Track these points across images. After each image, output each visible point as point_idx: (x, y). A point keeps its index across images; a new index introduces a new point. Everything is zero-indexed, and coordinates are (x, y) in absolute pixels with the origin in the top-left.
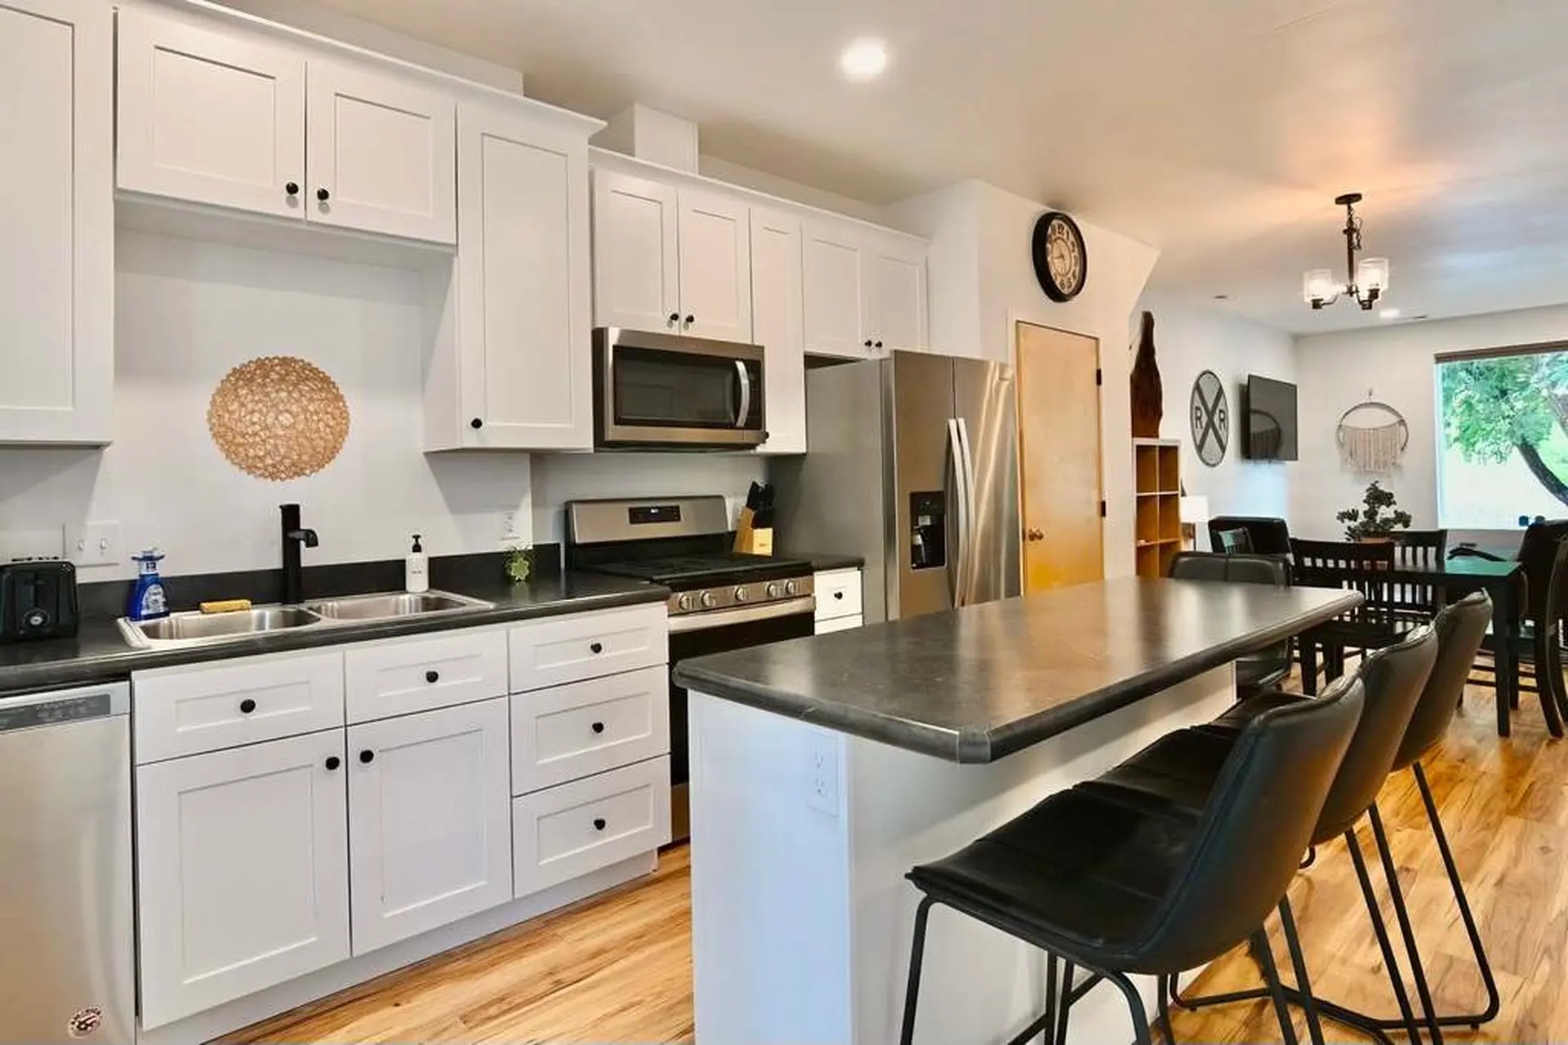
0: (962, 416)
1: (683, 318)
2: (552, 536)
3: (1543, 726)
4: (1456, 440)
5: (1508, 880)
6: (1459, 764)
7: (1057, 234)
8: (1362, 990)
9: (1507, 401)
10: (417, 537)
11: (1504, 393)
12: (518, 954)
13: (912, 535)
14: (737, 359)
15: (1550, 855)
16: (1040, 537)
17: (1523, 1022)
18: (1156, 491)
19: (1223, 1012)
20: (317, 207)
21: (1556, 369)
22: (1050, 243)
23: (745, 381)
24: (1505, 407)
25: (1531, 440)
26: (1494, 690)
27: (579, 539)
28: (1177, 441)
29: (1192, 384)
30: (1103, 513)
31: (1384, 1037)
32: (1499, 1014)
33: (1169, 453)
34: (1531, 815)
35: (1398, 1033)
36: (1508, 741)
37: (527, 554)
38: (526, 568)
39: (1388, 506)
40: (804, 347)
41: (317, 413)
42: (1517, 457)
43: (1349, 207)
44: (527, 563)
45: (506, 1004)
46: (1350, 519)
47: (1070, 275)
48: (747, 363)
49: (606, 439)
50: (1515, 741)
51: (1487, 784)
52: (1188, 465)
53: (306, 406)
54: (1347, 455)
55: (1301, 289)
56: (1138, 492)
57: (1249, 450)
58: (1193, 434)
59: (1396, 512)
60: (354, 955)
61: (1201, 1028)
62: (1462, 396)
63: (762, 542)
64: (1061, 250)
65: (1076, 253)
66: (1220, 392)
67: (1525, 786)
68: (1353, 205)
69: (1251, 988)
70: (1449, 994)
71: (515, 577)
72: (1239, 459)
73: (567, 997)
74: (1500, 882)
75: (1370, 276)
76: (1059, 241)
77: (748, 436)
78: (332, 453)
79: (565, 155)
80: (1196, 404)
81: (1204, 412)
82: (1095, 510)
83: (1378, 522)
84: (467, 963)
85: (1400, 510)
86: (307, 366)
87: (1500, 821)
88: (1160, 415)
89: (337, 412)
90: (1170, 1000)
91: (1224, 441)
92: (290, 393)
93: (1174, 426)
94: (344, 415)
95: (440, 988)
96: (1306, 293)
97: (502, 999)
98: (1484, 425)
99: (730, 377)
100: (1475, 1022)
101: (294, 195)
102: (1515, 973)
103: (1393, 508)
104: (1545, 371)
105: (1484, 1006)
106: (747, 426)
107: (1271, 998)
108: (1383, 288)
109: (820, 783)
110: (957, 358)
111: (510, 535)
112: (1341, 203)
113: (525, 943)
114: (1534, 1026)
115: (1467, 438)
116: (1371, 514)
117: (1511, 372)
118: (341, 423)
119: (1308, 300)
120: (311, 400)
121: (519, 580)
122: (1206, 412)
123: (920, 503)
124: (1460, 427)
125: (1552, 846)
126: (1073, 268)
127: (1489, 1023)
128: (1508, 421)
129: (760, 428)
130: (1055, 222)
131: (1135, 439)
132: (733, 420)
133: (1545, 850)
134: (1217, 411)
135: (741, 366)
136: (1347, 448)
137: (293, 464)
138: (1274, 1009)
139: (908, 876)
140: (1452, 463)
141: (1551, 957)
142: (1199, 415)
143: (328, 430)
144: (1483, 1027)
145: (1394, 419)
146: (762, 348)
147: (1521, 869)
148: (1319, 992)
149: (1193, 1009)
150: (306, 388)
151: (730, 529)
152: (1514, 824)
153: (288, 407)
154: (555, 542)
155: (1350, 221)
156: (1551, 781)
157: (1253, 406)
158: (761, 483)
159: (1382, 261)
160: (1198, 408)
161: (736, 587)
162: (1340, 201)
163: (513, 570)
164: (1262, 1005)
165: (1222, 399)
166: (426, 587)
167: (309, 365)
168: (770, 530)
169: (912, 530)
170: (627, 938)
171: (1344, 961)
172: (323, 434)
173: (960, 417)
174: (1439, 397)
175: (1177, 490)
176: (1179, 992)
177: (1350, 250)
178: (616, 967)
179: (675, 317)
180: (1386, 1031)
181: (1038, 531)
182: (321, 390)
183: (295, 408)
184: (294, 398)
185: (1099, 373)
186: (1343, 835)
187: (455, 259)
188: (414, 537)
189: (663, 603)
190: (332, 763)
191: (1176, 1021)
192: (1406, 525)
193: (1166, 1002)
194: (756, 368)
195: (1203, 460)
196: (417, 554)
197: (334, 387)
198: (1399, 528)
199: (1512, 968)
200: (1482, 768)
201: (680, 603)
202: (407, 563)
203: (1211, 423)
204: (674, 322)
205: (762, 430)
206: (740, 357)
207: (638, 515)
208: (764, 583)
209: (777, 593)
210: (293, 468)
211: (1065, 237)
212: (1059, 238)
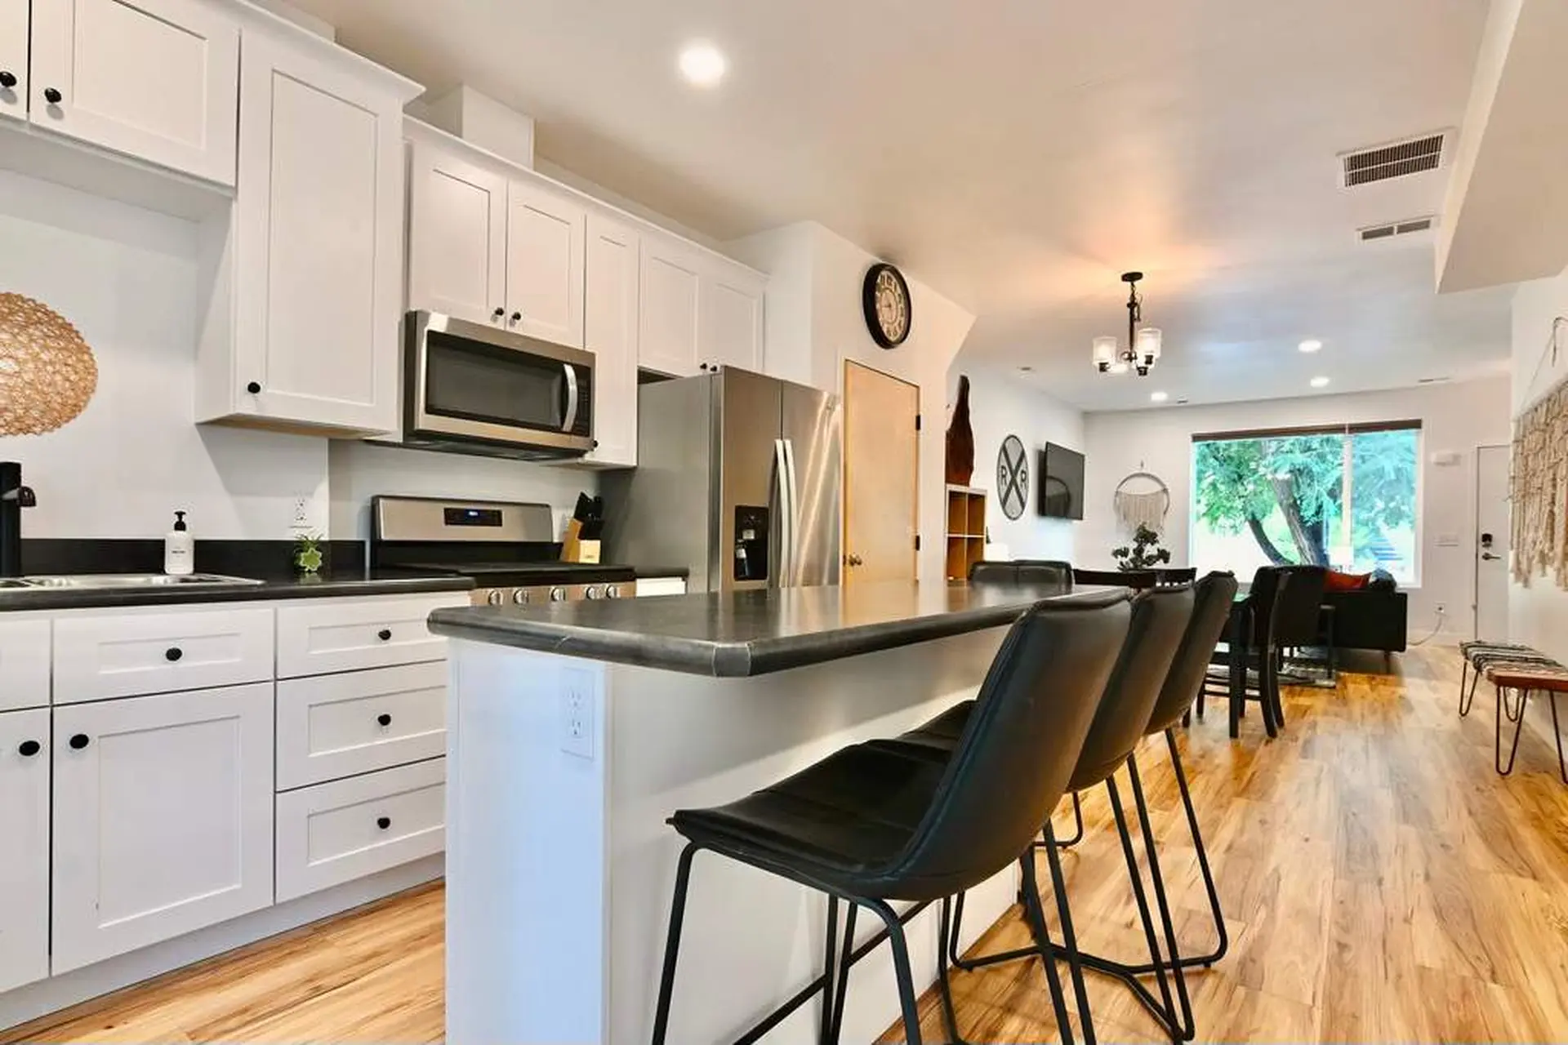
0: (788, 437)
1: (509, 314)
2: (355, 531)
3: (1263, 730)
4: (1204, 515)
5: (1235, 846)
6: (1199, 760)
7: (886, 283)
8: (1116, 941)
9: (1242, 484)
10: (180, 514)
11: (1240, 477)
12: (274, 964)
13: (736, 549)
14: (568, 363)
15: (1267, 826)
16: (859, 563)
17: (1245, 958)
18: (964, 533)
19: (997, 970)
20: (44, 108)
21: (1279, 457)
22: (879, 291)
23: (573, 387)
24: (1240, 488)
25: (1258, 516)
26: (1227, 700)
27: (384, 536)
28: (986, 491)
29: (1000, 445)
30: (917, 547)
31: (1133, 981)
32: (1227, 953)
33: (977, 500)
34: (1253, 796)
35: (1145, 977)
36: (1237, 740)
37: (320, 545)
38: (318, 559)
39: (1152, 544)
40: (638, 362)
41: (51, 363)
42: (1247, 530)
43: (1133, 285)
44: (320, 554)
45: (249, 1015)
46: (1122, 556)
47: (896, 324)
48: (576, 367)
49: (416, 428)
50: (1242, 742)
51: (1220, 775)
52: (993, 512)
53: (38, 354)
54: (1122, 517)
55: (1091, 354)
56: (949, 533)
57: (1043, 509)
58: (999, 489)
59: (1158, 550)
60: (54, 974)
61: (976, 987)
62: (1210, 480)
63: (589, 552)
64: (888, 301)
65: (902, 305)
66: (1023, 455)
67: (1249, 773)
68: (1136, 283)
69: (1023, 947)
70: (1188, 941)
71: (305, 567)
72: (1037, 514)
73: (328, 1001)
74: (1229, 848)
75: (1148, 344)
76: (888, 291)
77: (576, 442)
78: (74, 411)
79: (376, 115)
80: (1002, 464)
81: (1009, 473)
82: (911, 545)
83: (1144, 558)
84: (213, 976)
85: (1161, 548)
86: (38, 308)
87: (1229, 803)
88: (971, 469)
89: (80, 366)
90: (950, 964)
91: (1024, 497)
92: (14, 336)
93: (984, 479)
94: (91, 370)
95: (170, 1005)
96: (1094, 357)
97: (246, 1010)
98: (1225, 502)
99: (558, 379)
100: (1207, 961)
101: (11, 88)
102: (1239, 919)
103: (1157, 546)
104: (1270, 459)
105: (1214, 949)
106: (573, 432)
107: (1039, 955)
108: (1156, 356)
109: (576, 724)
110: (787, 382)
111: (302, 523)
112: (1126, 280)
113: (287, 951)
114: (1253, 961)
115: (1212, 513)
116: (1139, 551)
117: (1245, 461)
118: (86, 379)
119: (1096, 364)
120: (45, 348)
121: (310, 571)
122: (1010, 471)
123: (746, 517)
124: (1207, 505)
125: (1268, 818)
126: (899, 318)
127: (1218, 962)
128: (1242, 499)
129: (588, 435)
130: (884, 273)
131: (948, 485)
132: (558, 423)
133: (1263, 822)
134: (1019, 472)
135: (570, 372)
136: (1122, 511)
137: (17, 419)
138: (1043, 966)
139: (669, 821)
140: (1199, 530)
141: (1267, 905)
142: (1004, 473)
143: (67, 385)
144: (1214, 965)
145: (1158, 488)
146: (592, 355)
147: (1245, 838)
148: (1082, 947)
149: (970, 970)
150: (37, 333)
151: (556, 540)
152: (1240, 803)
153: (12, 351)
154: (360, 539)
155: (1133, 295)
156: (1268, 770)
157: (1050, 473)
158: (591, 496)
159: (1156, 332)
160: (1003, 467)
161: (553, 587)
162: (1126, 278)
163: (303, 559)
164: (1033, 961)
165: (1024, 461)
166: (191, 569)
167: (43, 306)
168: (598, 543)
169: (736, 543)
170: (405, 941)
171: (1103, 920)
172: (60, 389)
173: (786, 438)
174: (1193, 475)
175: (982, 534)
176: (958, 955)
177: (1132, 319)
178: (387, 969)
179: (500, 312)
180: (1136, 976)
181: (858, 557)
182: (58, 337)
183: (21, 354)
184: (20, 342)
185: (918, 418)
186: (1105, 781)
187: (234, 205)
188: (176, 513)
189: (466, 592)
190: (29, 748)
191: (955, 981)
192: (1166, 561)
193: (946, 965)
194: (585, 374)
195: (1006, 514)
196: (181, 533)
197: (78, 337)
198: (1159, 565)
199: (1236, 916)
200: (1217, 761)
201: (490, 599)
202: (167, 544)
203: (1013, 481)
204: (498, 316)
205: (591, 438)
206: (568, 360)
207: (455, 516)
208: (582, 586)
209: (595, 595)
210: (17, 424)
211: (893, 288)
212: (888, 289)
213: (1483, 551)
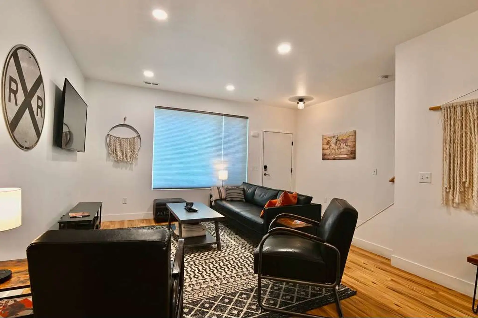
54: (111, 151)
80: (11, 74)
81: (20, 88)
122: (23, 90)
134: (35, 96)
136: (111, 147)
142: (17, 89)
145: (135, 134)
165: (41, 87)
195: (15, 140)
203: (27, 104)
213: (264, 172)
